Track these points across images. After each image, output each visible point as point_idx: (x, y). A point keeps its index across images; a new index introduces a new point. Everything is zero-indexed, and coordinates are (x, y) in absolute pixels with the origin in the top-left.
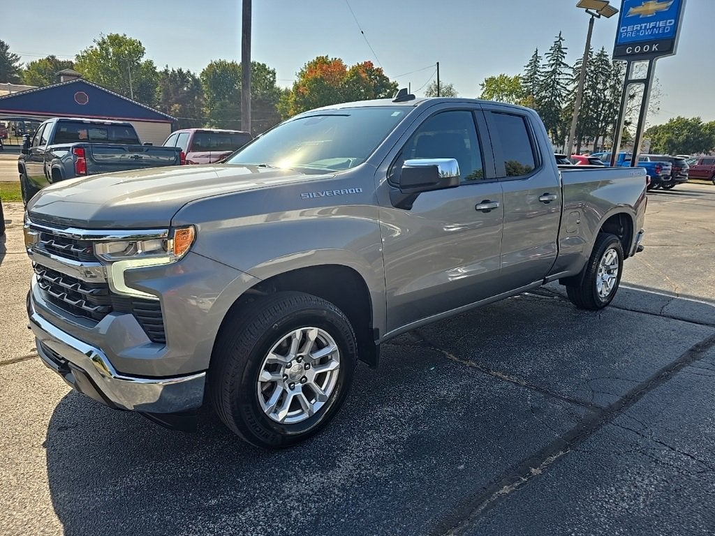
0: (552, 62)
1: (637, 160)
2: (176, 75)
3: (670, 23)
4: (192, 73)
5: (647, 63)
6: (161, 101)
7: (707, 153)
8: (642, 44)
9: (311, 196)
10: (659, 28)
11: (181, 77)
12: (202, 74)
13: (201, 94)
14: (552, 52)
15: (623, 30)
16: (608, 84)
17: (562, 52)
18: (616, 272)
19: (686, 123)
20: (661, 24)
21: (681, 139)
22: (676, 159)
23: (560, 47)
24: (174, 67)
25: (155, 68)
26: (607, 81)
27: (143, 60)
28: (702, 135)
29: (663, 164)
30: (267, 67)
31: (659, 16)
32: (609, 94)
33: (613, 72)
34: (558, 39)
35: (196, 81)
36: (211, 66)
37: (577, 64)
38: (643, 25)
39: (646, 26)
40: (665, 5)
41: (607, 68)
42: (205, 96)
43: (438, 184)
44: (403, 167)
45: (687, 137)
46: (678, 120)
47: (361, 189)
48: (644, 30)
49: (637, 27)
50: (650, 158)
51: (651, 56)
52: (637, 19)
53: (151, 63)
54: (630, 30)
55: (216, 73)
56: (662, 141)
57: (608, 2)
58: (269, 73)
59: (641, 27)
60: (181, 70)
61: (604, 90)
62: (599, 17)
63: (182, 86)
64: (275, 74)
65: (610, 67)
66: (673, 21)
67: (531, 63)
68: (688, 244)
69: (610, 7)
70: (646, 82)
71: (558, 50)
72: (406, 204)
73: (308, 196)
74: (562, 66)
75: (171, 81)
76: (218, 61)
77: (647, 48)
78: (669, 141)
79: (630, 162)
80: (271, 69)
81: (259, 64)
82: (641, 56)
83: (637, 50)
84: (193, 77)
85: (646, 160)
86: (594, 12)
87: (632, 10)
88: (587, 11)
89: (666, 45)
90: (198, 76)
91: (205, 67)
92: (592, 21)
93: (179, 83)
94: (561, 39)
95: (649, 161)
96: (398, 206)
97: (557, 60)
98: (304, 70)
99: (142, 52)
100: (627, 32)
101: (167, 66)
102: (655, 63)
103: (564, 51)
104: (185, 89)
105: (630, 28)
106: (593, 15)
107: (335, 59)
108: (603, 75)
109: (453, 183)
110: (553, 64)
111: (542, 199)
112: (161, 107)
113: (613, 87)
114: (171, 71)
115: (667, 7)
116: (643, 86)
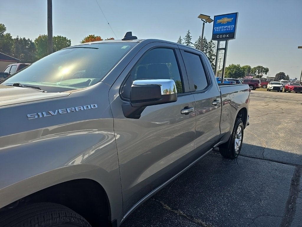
0: (186, 42)
1: (223, 80)
2: (22, 40)
3: (233, 26)
4: (30, 40)
5: (225, 42)
6: (14, 52)
7: (243, 78)
8: (223, 34)
9: (41, 116)
10: (229, 28)
11: (24, 42)
12: (35, 41)
13: (35, 50)
14: (186, 38)
15: (215, 28)
16: (207, 51)
17: (190, 38)
18: (241, 138)
19: (235, 66)
20: (229, 27)
21: (233, 72)
22: (237, 80)
23: (189, 36)
24: (21, 37)
25: (11, 37)
26: (207, 50)
27: (5, 33)
28: (241, 71)
29: (233, 82)
30: (67, 39)
31: (228, 23)
32: (208, 55)
33: (209, 46)
34: (188, 33)
35: (32, 43)
36: (40, 37)
37: (196, 43)
38: (223, 27)
39: (224, 27)
40: (231, 19)
41: (206, 44)
42: (37, 50)
43: (161, 100)
44: (132, 86)
45: (236, 72)
46: (232, 65)
47: (96, 105)
48: (223, 29)
49: (220, 27)
50: (228, 79)
51: (226, 39)
52: (220, 24)
53: (9, 34)
54: (218, 29)
55: (42, 40)
56: (227, 73)
57: (210, 17)
58: (68, 41)
59: (222, 28)
60: (25, 38)
61: (206, 53)
62: (206, 22)
63: (26, 46)
64: (70, 42)
65: (208, 44)
66: (234, 26)
67: (178, 42)
68: (254, 116)
69: (210, 19)
70: (225, 49)
71: (188, 37)
72: (135, 114)
73: (36, 117)
74: (190, 43)
75: (19, 43)
76: (43, 35)
77: (224, 36)
78: (230, 73)
79: (221, 81)
80: (69, 39)
81: (63, 37)
82: (223, 39)
83: (221, 36)
84: (31, 42)
85: (226, 80)
86: (204, 20)
87: (218, 20)
88: (202, 20)
89: (231, 35)
90: (33, 41)
91: (37, 37)
92: (204, 24)
93: (24, 44)
94: (189, 33)
95: (227, 81)
96: (128, 117)
97: (188, 41)
98: (84, 41)
99: (4, 29)
100: (217, 29)
101: (18, 36)
102: (228, 42)
103: (191, 37)
104: (27, 47)
105: (218, 28)
106: (204, 21)
107: (98, 36)
108: (205, 47)
109: (172, 98)
110: (187, 43)
111: (213, 104)
112: (15, 55)
113: (209, 52)
114: (20, 38)
115: (231, 20)
116: (224, 51)
